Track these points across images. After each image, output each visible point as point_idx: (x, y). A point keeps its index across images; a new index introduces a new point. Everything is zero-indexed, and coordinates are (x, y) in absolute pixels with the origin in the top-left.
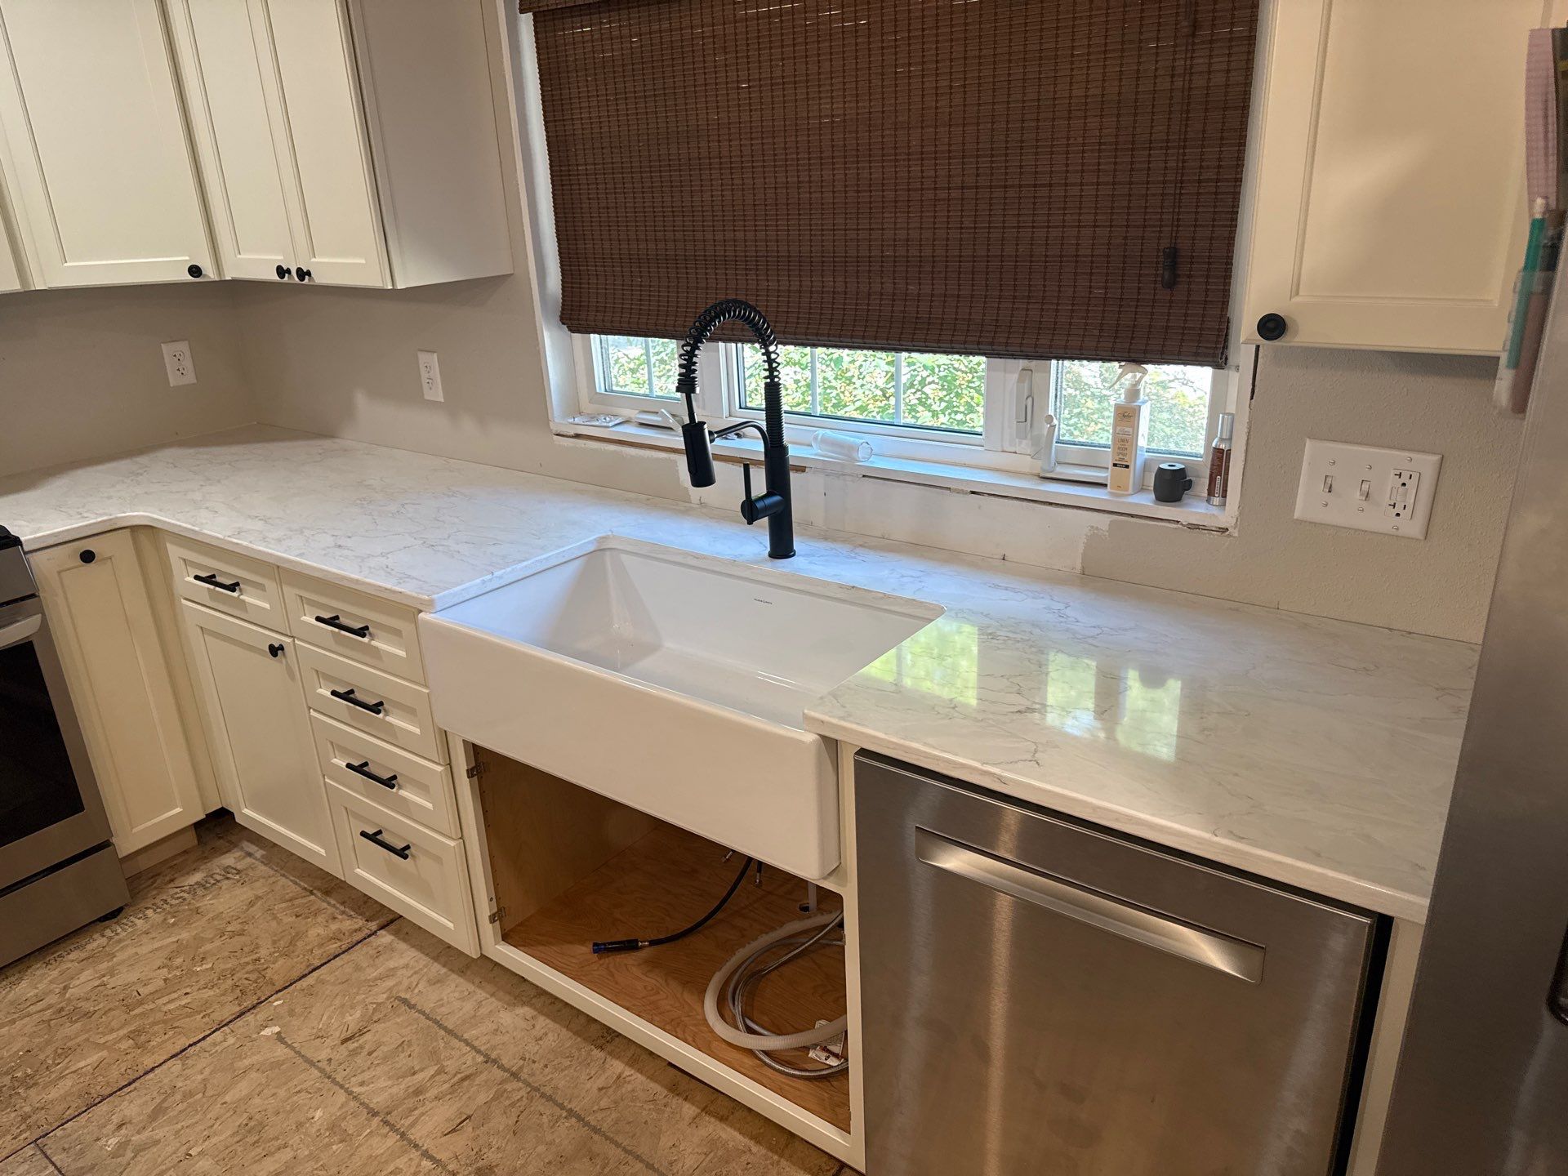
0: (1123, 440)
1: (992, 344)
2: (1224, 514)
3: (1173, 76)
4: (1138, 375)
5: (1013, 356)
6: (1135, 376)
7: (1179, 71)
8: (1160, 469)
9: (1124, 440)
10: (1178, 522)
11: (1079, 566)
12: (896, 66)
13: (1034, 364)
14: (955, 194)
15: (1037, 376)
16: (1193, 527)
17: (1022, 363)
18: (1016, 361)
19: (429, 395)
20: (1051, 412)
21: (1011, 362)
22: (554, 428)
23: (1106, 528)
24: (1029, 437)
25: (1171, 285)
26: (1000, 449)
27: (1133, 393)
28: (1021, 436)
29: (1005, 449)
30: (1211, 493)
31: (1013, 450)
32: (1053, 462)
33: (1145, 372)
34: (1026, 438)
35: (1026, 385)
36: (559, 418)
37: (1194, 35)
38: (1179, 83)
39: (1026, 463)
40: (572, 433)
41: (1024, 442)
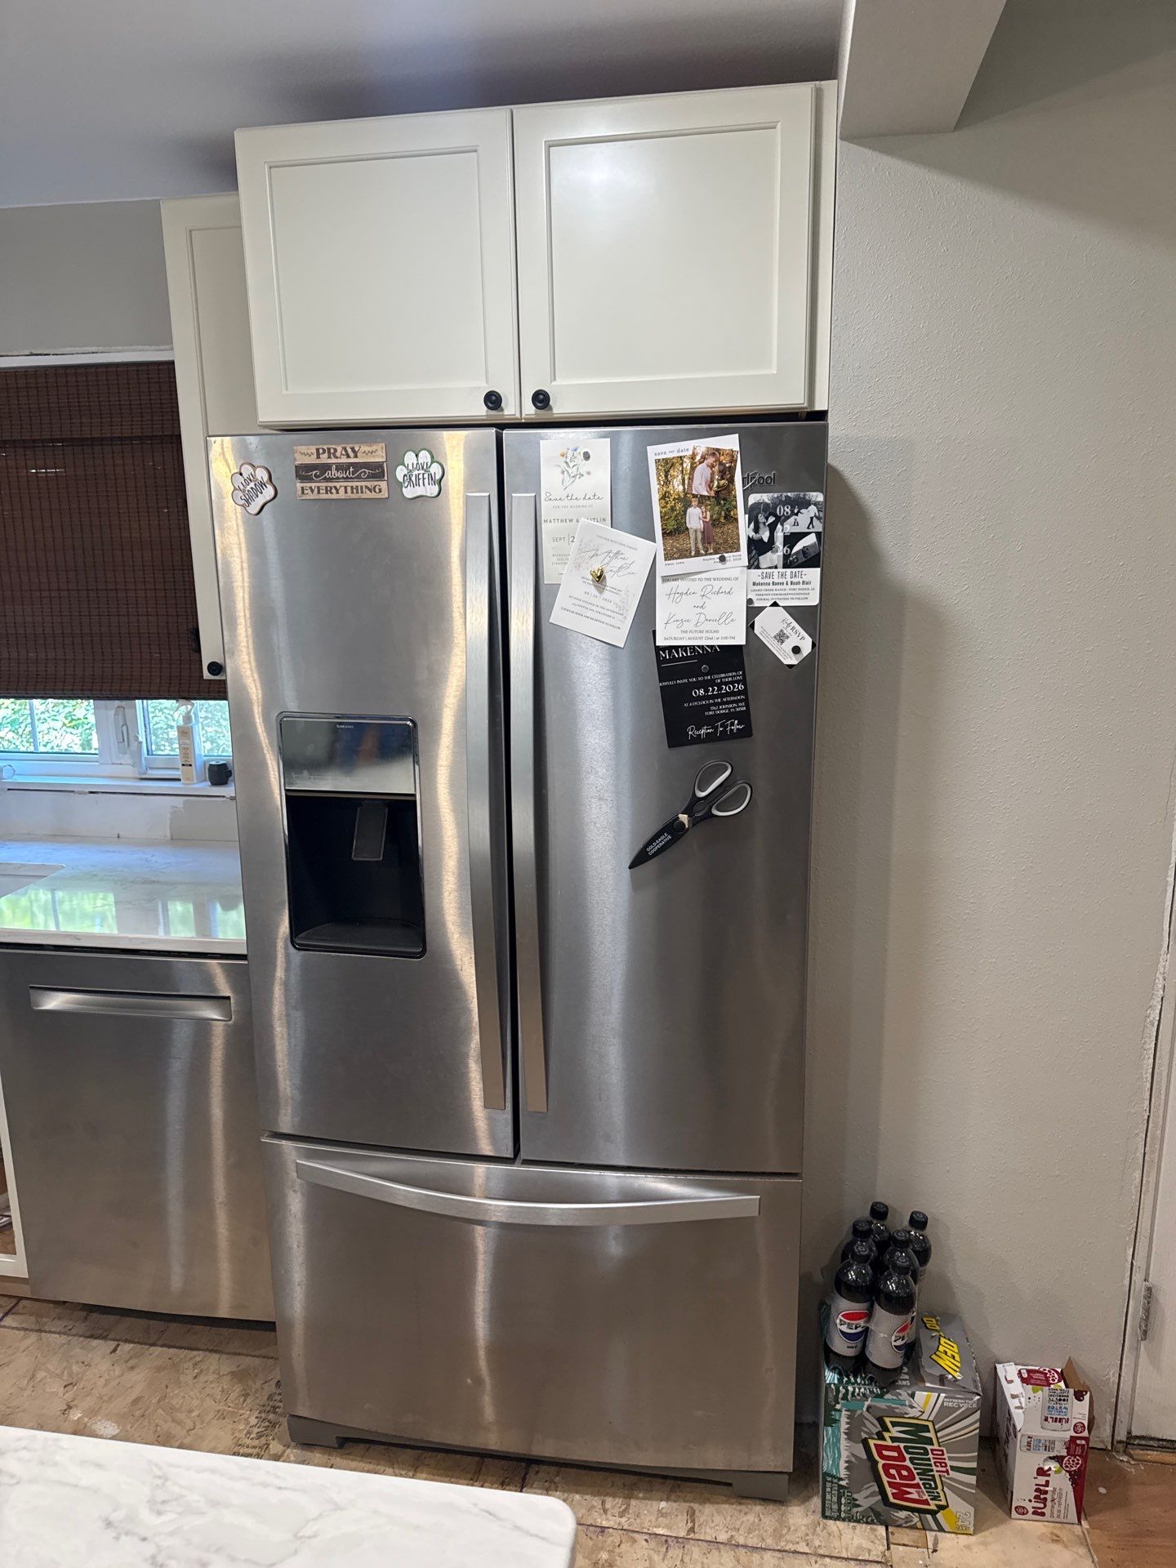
0: (185, 749)
4: (190, 707)
6: (187, 708)
8: (211, 765)
9: (187, 750)
10: (224, 797)
13: (124, 703)
15: (129, 712)
16: (234, 798)
17: (117, 703)
18: (112, 702)
21: (109, 703)
23: (181, 806)
24: (128, 752)
26: (110, 762)
27: (187, 717)
28: (122, 752)
29: (115, 762)
31: (119, 762)
32: (145, 768)
33: (192, 705)
34: (125, 753)
35: (120, 717)
39: (130, 771)
41: (127, 756)
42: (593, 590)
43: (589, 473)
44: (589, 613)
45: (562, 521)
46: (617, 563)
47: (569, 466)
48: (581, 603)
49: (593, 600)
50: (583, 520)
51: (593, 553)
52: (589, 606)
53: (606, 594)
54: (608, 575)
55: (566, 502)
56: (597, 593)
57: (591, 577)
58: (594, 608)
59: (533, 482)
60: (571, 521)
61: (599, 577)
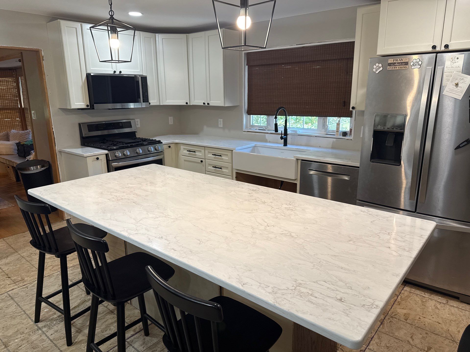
1: (319, 115)
2: (352, 137)
3: (344, 79)
4: (340, 119)
5: (322, 116)
7: (345, 78)
8: (343, 132)
9: (338, 128)
10: (345, 139)
11: (331, 146)
12: (306, 76)
13: (325, 118)
14: (314, 94)
15: (326, 120)
16: (347, 139)
17: (323, 118)
19: (219, 126)
20: (327, 124)
21: (322, 118)
22: (244, 130)
23: (335, 140)
25: (344, 106)
26: (319, 131)
27: (339, 121)
28: (323, 128)
30: (350, 135)
31: (322, 130)
32: (328, 132)
33: (341, 118)
35: (324, 121)
36: (244, 129)
37: (347, 74)
38: (345, 80)
39: (324, 133)
40: (247, 131)
42: (455, 87)
43: (458, 62)
44: (453, 92)
45: (449, 72)
46: (462, 81)
47: (453, 61)
48: (451, 90)
49: (455, 89)
50: (455, 72)
51: (456, 79)
52: (453, 91)
53: (458, 88)
54: (459, 84)
55: (451, 68)
56: (456, 88)
57: (455, 84)
58: (454, 91)
59: (443, 64)
60: (452, 72)
61: (457, 84)
